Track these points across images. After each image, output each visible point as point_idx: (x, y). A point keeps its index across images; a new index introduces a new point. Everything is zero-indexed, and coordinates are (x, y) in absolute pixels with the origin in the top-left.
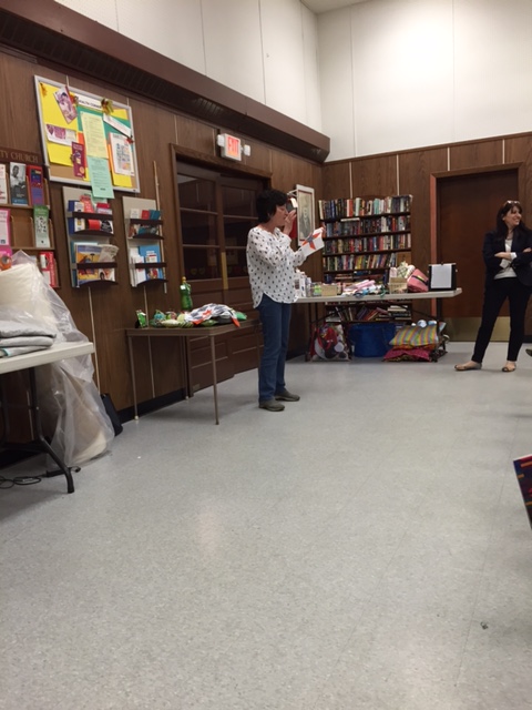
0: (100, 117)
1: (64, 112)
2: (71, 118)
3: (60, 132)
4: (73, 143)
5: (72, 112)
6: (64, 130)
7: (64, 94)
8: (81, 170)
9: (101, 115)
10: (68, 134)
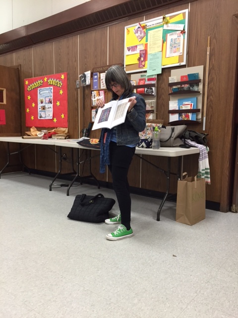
0: (161, 29)
1: (137, 37)
2: (142, 38)
3: (134, 48)
4: (140, 51)
5: (142, 35)
6: (136, 46)
7: (139, 28)
8: (143, 63)
9: (163, 26)
10: (138, 47)
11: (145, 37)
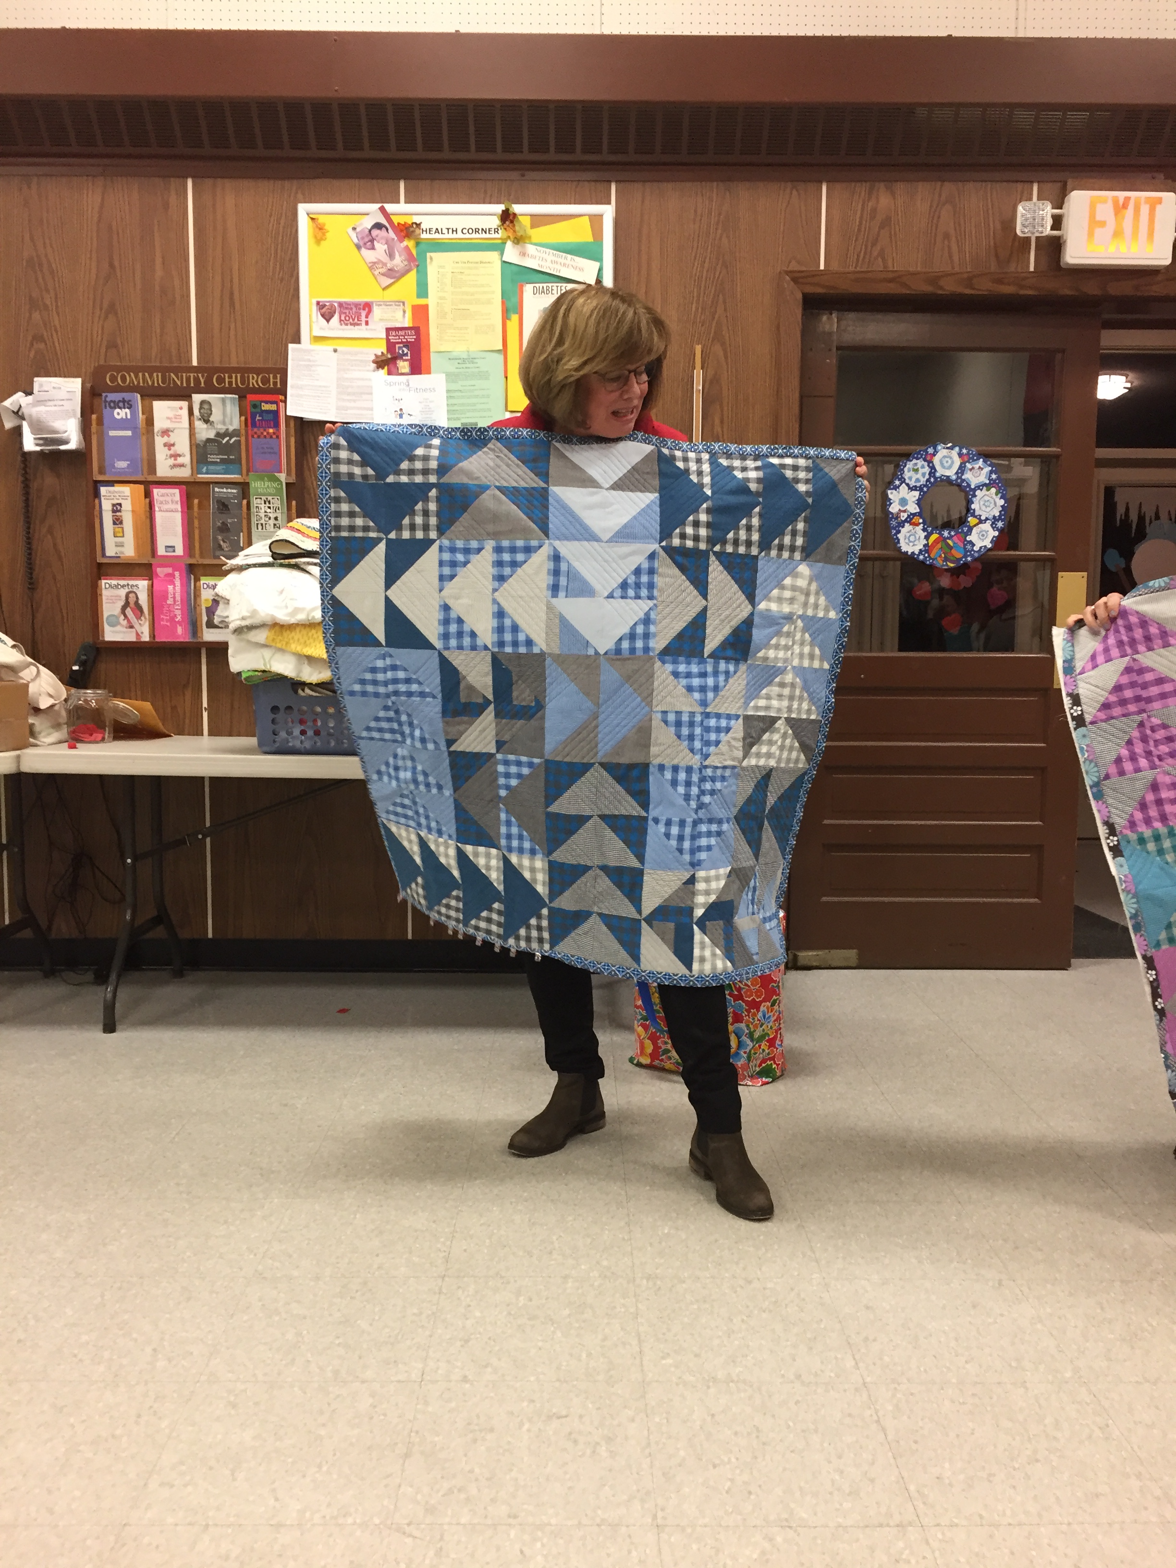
1: (372, 266)
2: (395, 275)
3: (355, 312)
4: (388, 330)
5: (399, 261)
6: (367, 306)
7: (378, 226)
9: (499, 248)
10: (377, 311)
11: (412, 276)
